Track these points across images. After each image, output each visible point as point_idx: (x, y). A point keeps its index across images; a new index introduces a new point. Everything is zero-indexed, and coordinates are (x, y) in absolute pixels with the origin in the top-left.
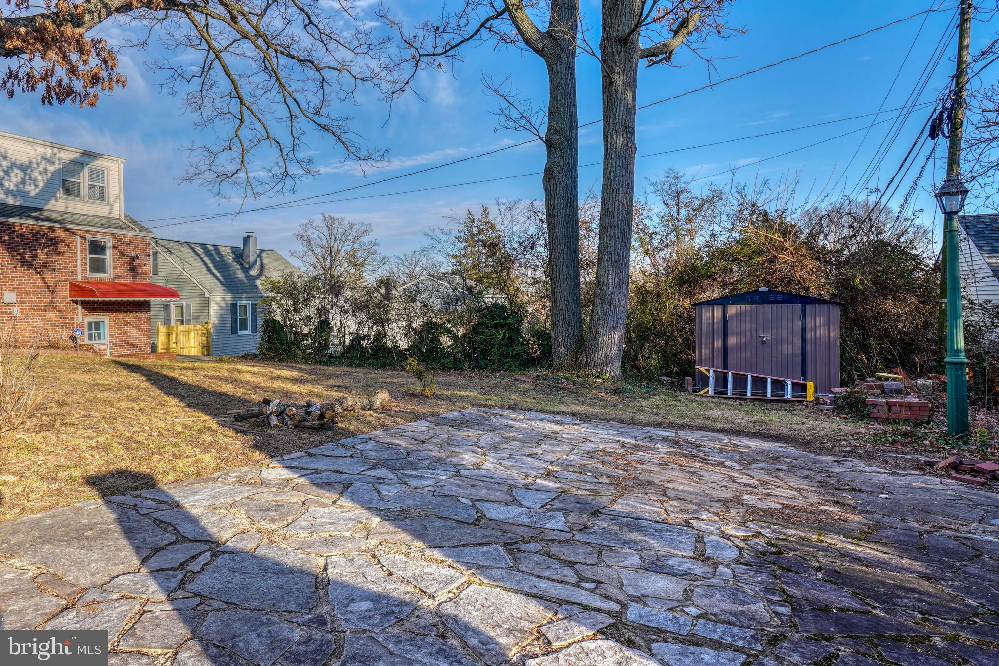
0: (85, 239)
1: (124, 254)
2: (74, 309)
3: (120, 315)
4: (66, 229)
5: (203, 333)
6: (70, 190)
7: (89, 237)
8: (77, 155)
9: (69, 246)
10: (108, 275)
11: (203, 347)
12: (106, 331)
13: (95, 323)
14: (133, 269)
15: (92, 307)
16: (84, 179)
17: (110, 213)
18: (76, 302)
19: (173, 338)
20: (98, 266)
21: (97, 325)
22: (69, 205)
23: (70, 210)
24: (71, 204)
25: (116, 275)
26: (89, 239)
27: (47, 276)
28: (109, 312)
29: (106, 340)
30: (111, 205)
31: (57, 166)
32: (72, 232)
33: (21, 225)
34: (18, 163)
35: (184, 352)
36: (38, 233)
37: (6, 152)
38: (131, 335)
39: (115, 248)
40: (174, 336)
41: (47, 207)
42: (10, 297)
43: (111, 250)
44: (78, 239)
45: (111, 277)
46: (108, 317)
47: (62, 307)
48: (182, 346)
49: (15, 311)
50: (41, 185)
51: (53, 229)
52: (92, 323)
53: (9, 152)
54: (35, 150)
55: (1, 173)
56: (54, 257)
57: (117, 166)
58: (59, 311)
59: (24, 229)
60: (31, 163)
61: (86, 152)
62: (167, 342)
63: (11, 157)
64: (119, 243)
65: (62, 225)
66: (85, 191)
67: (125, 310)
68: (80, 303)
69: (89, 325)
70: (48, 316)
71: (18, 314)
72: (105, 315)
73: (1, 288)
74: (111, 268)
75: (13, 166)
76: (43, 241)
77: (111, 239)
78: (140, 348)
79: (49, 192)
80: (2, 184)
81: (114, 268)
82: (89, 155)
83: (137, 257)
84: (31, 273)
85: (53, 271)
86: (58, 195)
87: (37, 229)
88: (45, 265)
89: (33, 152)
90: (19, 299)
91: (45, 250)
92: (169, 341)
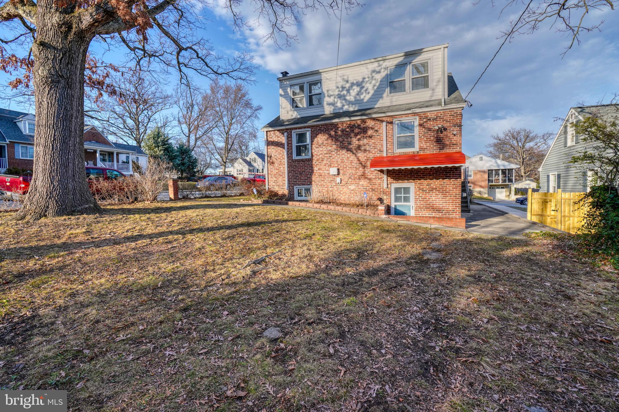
0: (392, 123)
1: (430, 130)
2: (381, 178)
3: (425, 182)
4: (374, 119)
6: (396, 88)
8: (402, 58)
9: (377, 131)
10: (415, 149)
12: (412, 195)
13: (404, 188)
14: (439, 141)
15: (396, 176)
16: (408, 76)
17: (432, 96)
18: (382, 171)
19: (552, 206)
20: (407, 143)
21: (407, 190)
22: (394, 100)
23: (394, 104)
24: (395, 98)
25: (421, 149)
26: (397, 122)
27: (360, 155)
28: (414, 180)
29: (412, 203)
30: (433, 90)
31: (383, 74)
32: (378, 120)
33: (342, 123)
34: (355, 82)
35: (571, 221)
36: (354, 125)
37: (348, 78)
38: (437, 199)
39: (420, 125)
40: (553, 204)
41: (376, 106)
42: (333, 171)
43: (418, 127)
44: (384, 124)
45: (418, 150)
46: (414, 184)
47: (371, 176)
48: (566, 215)
49: (338, 180)
50: (372, 92)
51: (364, 121)
52: (401, 188)
53: (350, 76)
54: (367, 68)
55: (345, 92)
56: (365, 141)
57: (440, 53)
58: (370, 179)
59: (345, 125)
60: (364, 78)
61: (408, 54)
62: (543, 209)
63: (351, 80)
64: (425, 120)
65: (370, 116)
66: (408, 84)
67: (431, 177)
68: (385, 172)
69: (397, 190)
70: (361, 183)
71: (340, 182)
72: (409, 182)
73: (330, 165)
74: (418, 142)
75: (353, 84)
76: (357, 131)
77: (418, 118)
78: (448, 212)
79: (378, 94)
80: (345, 100)
81: (420, 141)
82: (411, 55)
83: (445, 129)
84: (349, 155)
85: (365, 151)
86: (385, 95)
87: (353, 123)
88: (359, 147)
89: (366, 70)
90: (341, 172)
91: (359, 137)
92: (546, 208)
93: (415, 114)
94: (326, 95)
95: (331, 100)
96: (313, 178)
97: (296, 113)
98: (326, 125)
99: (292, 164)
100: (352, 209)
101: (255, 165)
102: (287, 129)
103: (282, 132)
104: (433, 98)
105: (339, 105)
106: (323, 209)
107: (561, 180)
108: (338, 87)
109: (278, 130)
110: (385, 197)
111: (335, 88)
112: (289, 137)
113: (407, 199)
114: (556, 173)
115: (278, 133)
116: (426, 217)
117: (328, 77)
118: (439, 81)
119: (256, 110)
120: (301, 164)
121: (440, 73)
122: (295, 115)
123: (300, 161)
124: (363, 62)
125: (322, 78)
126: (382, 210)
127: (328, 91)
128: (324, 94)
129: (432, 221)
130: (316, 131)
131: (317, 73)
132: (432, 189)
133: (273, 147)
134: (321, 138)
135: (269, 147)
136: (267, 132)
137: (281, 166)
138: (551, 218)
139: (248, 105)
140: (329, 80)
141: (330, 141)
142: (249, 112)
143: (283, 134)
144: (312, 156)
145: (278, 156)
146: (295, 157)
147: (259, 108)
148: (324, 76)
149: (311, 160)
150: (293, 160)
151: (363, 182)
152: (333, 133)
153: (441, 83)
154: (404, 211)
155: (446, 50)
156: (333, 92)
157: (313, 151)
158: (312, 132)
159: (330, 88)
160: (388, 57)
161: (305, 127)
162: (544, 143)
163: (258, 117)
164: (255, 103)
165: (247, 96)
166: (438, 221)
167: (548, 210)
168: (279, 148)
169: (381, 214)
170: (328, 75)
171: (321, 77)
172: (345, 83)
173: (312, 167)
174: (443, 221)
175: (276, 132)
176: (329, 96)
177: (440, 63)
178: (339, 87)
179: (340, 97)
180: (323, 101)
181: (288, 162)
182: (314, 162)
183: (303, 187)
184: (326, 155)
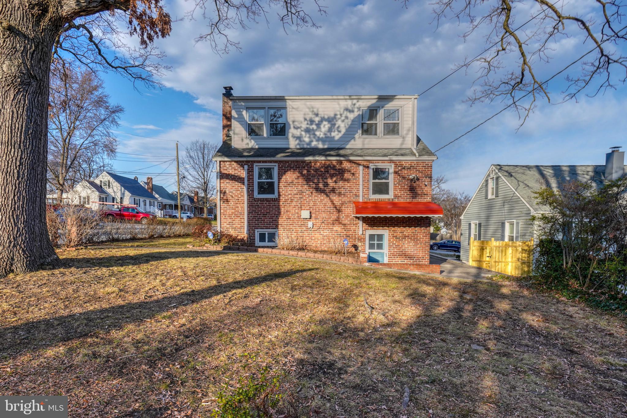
0: (368, 167)
1: (404, 178)
2: (356, 224)
3: (399, 230)
4: (351, 161)
5: (523, 250)
6: (368, 130)
7: (372, 166)
8: (374, 101)
9: (353, 174)
10: (390, 196)
11: (523, 263)
12: (385, 242)
13: (378, 235)
14: (413, 190)
15: (371, 222)
16: (380, 120)
17: (402, 144)
18: (358, 218)
19: (487, 252)
20: (382, 189)
21: (380, 237)
22: (366, 142)
23: (366, 147)
24: (367, 141)
25: (396, 196)
26: (372, 167)
27: (335, 198)
28: (388, 227)
29: (386, 250)
30: (403, 138)
31: (356, 113)
32: (355, 163)
33: (316, 161)
34: (326, 117)
35: (500, 266)
36: (329, 166)
37: (318, 110)
38: (409, 247)
39: (396, 173)
40: (488, 251)
41: (348, 147)
42: (305, 214)
43: (393, 175)
44: (361, 168)
45: (393, 197)
46: (388, 231)
47: (346, 222)
48: (497, 260)
49: (310, 224)
50: (343, 130)
51: (340, 162)
52: (374, 235)
53: (320, 110)
54: (339, 104)
55: (314, 127)
56: (341, 183)
57: (411, 103)
58: (344, 225)
59: (318, 164)
60: (336, 115)
61: (381, 97)
62: (480, 255)
63: (321, 114)
64: (400, 168)
65: (347, 158)
66: (380, 129)
67: (404, 225)
68: (361, 219)
69: (372, 237)
70: (335, 229)
71: (312, 226)
72: (384, 229)
73: (301, 207)
74: (393, 190)
75: (323, 119)
76: (332, 172)
77: (393, 165)
78: (418, 258)
79: (349, 135)
80: (314, 134)
81: (395, 189)
82: (384, 99)
83: (418, 179)
84: (323, 197)
85: (340, 194)
86: (357, 136)
87: (328, 163)
88: (333, 190)
89: (337, 106)
90: (313, 216)
91: (334, 179)
92: (483, 254)
93: (391, 161)
94: (292, 126)
95: (297, 133)
96: (281, 221)
97: (253, 142)
98: (297, 161)
99: (253, 203)
100: (333, 257)
101: (110, 191)
102: (248, 162)
103: (241, 164)
104: (404, 146)
105: (307, 140)
106: (301, 256)
107: (482, 228)
108: (305, 119)
109: (235, 162)
110: (360, 244)
111: (302, 120)
112: (250, 172)
113: (380, 246)
114: (478, 222)
115: (235, 164)
116: (406, 264)
117: (295, 107)
118: (409, 130)
119: (114, 112)
120: (266, 204)
121: (410, 123)
122: (252, 144)
123: (264, 201)
124: (335, 97)
125: (288, 106)
126: (365, 258)
127: (294, 122)
128: (289, 125)
129: (412, 267)
130: (285, 167)
131: (282, 99)
132: (405, 237)
133: (228, 181)
134: (290, 176)
135: (222, 181)
136: (220, 162)
137: (238, 205)
138: (486, 264)
139: (100, 102)
140: (297, 109)
141: (301, 180)
142: (102, 112)
143: (242, 166)
144: (279, 195)
145: (234, 192)
146: (256, 195)
147: (118, 110)
148: (289, 103)
149: (278, 200)
150: (255, 200)
151: (337, 228)
152: (305, 172)
153: (411, 133)
154: (377, 258)
155: (416, 100)
156: (299, 124)
157: (281, 190)
158: (279, 168)
159: (297, 119)
160: (363, 97)
161: (271, 162)
162: (438, 187)
163: (116, 123)
164: (112, 102)
165: (100, 90)
166: (417, 268)
167: (484, 256)
168: (236, 183)
169: (364, 262)
170: (294, 103)
171: (286, 105)
172: (313, 116)
173: (278, 208)
174: (422, 267)
175: (233, 163)
176: (296, 128)
177: (411, 112)
178: (308, 119)
179: (307, 131)
180: (288, 132)
181: (249, 201)
182: (281, 203)
183: (266, 231)
184: (296, 196)
